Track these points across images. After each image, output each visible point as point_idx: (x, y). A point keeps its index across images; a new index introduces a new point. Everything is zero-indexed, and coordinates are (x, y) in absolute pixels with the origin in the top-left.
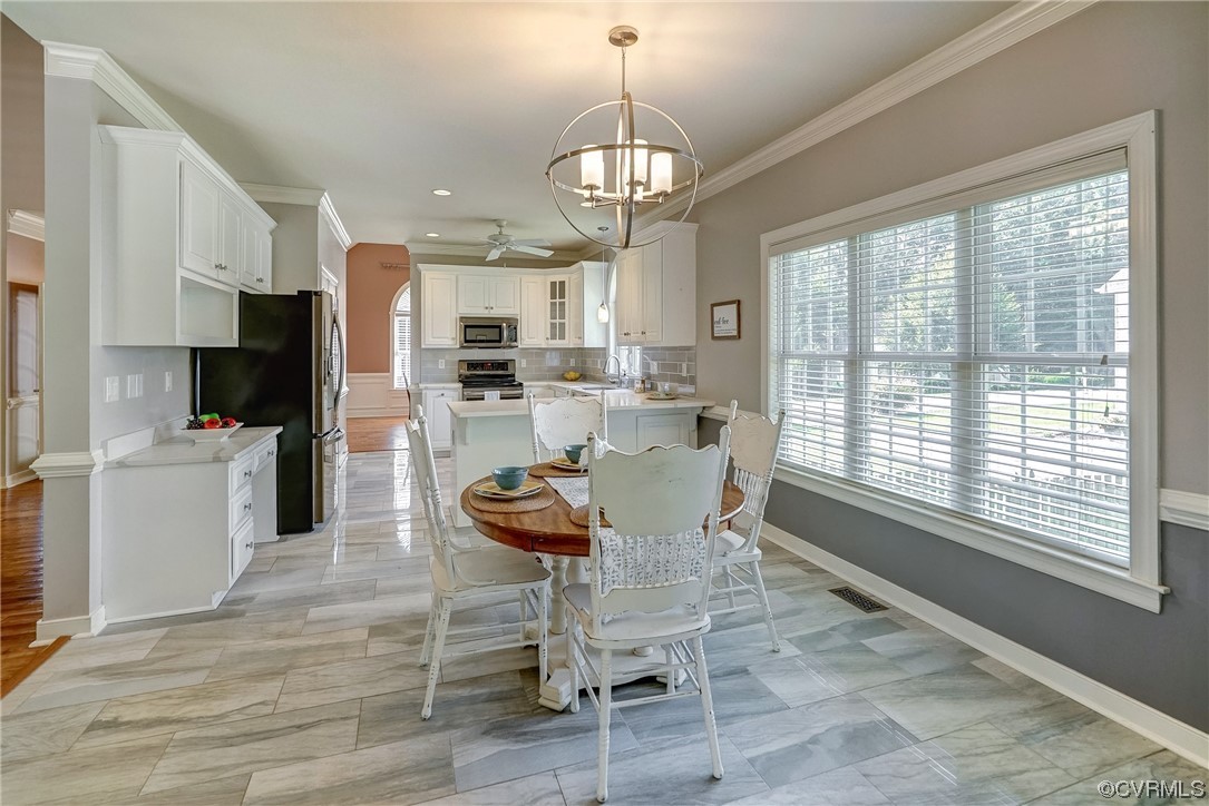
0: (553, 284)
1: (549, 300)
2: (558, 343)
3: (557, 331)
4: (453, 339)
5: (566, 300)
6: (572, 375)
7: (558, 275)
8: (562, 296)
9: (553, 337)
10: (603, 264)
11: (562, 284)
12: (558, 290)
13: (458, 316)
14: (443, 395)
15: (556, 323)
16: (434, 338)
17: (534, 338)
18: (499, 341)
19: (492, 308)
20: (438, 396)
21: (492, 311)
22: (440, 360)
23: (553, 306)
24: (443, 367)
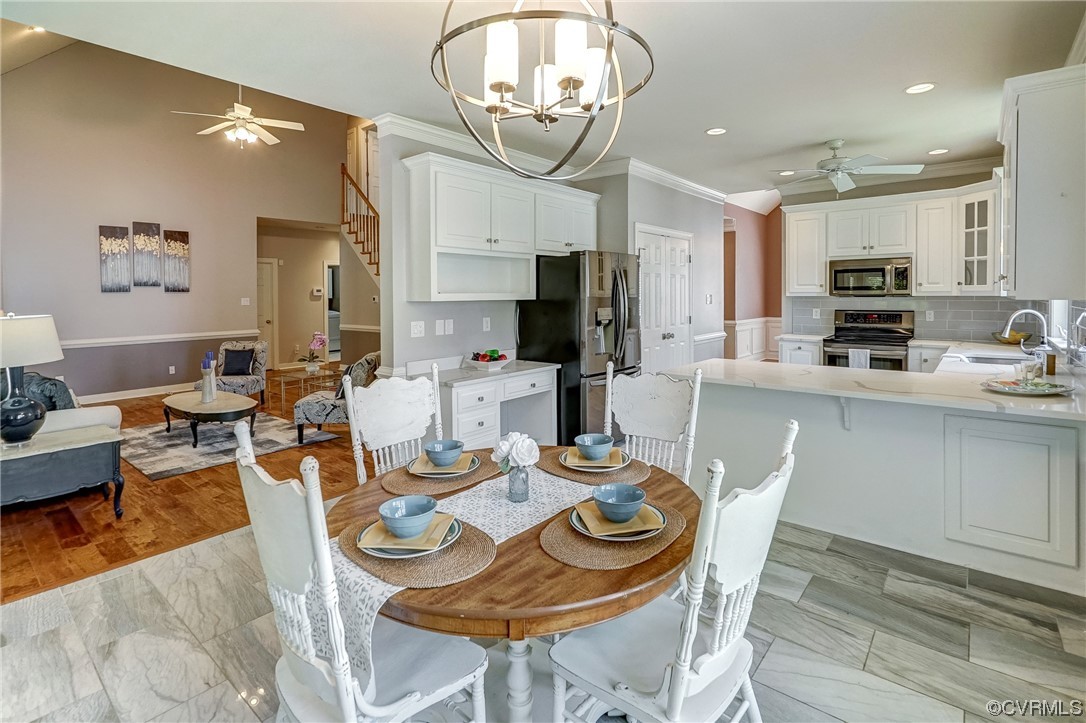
0: (969, 207)
1: (963, 231)
2: (976, 290)
3: (973, 272)
4: (821, 286)
5: (989, 228)
7: (974, 193)
8: (983, 221)
9: (969, 281)
11: (983, 205)
12: (977, 215)
13: (829, 260)
14: (800, 348)
15: (973, 262)
16: (799, 285)
17: (938, 283)
18: (879, 288)
19: (872, 248)
20: (795, 349)
21: (872, 252)
22: (813, 310)
23: (969, 237)
24: (818, 317)
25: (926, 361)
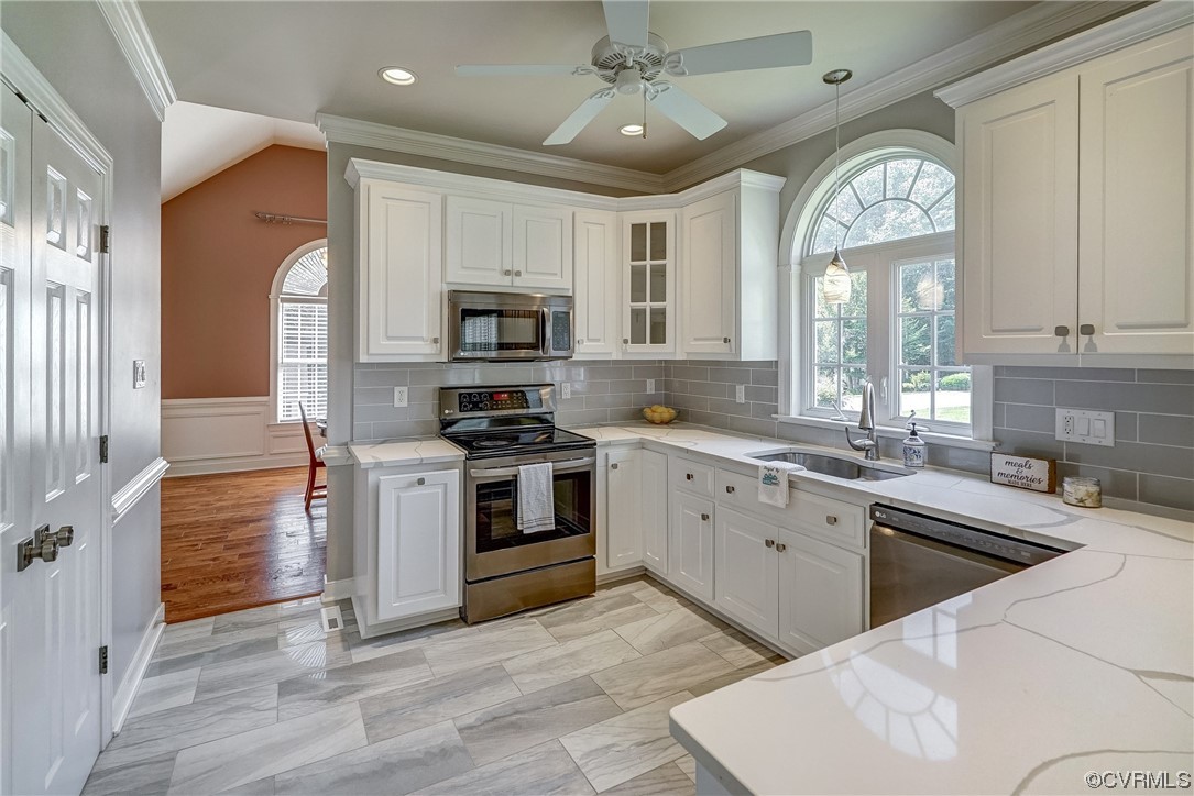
0: (638, 230)
1: (628, 263)
2: (648, 351)
3: (650, 325)
4: (435, 341)
5: (669, 262)
7: (648, 209)
8: (659, 253)
9: (638, 337)
10: (778, 181)
11: (660, 228)
12: (649, 241)
13: (446, 289)
14: (421, 482)
15: (645, 310)
16: (389, 338)
17: (598, 340)
18: (534, 346)
19: (518, 274)
20: (411, 485)
21: (518, 281)
22: (397, 389)
23: (638, 274)
24: (405, 404)
25: (615, 466)
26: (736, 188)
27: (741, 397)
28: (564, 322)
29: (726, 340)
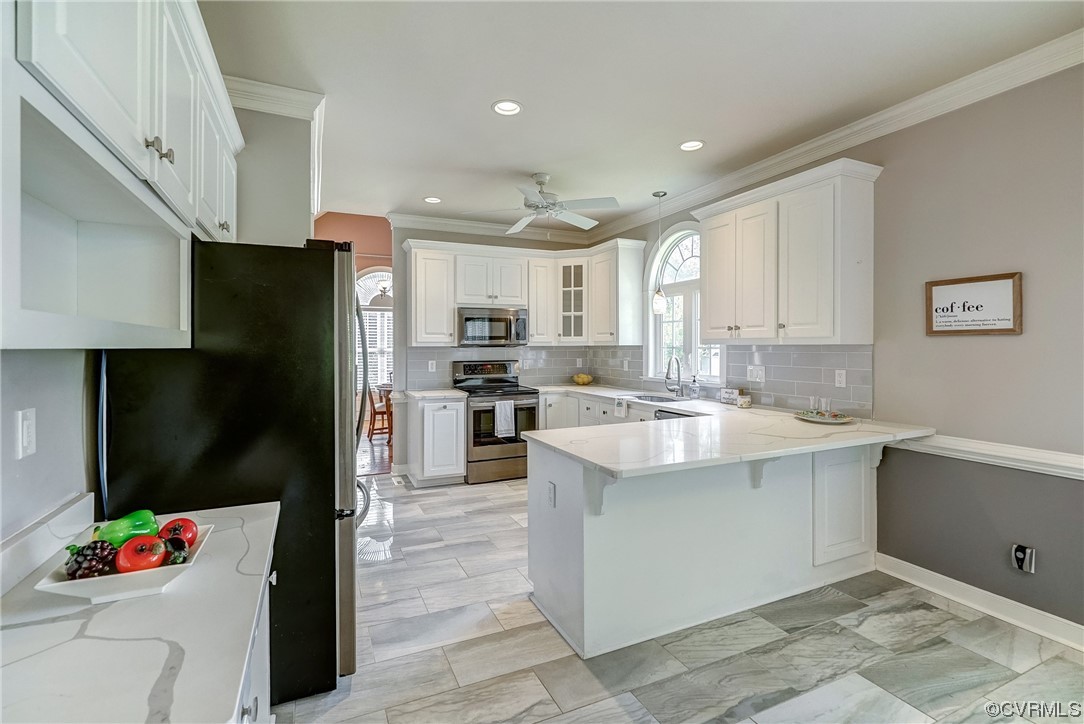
0: (566, 269)
1: (561, 289)
2: (573, 341)
3: (573, 326)
4: (451, 335)
5: (584, 288)
6: (585, 378)
7: (572, 258)
8: (579, 283)
9: (567, 333)
10: (642, 243)
11: (579, 269)
12: (573, 277)
13: (457, 307)
14: (445, 407)
15: (571, 317)
16: (427, 333)
17: (544, 335)
18: (506, 338)
19: (496, 297)
20: (440, 409)
21: (496, 301)
22: (430, 362)
23: (566, 295)
24: (434, 370)
25: (550, 405)
26: (616, 248)
27: (626, 369)
28: (523, 323)
29: (612, 334)
